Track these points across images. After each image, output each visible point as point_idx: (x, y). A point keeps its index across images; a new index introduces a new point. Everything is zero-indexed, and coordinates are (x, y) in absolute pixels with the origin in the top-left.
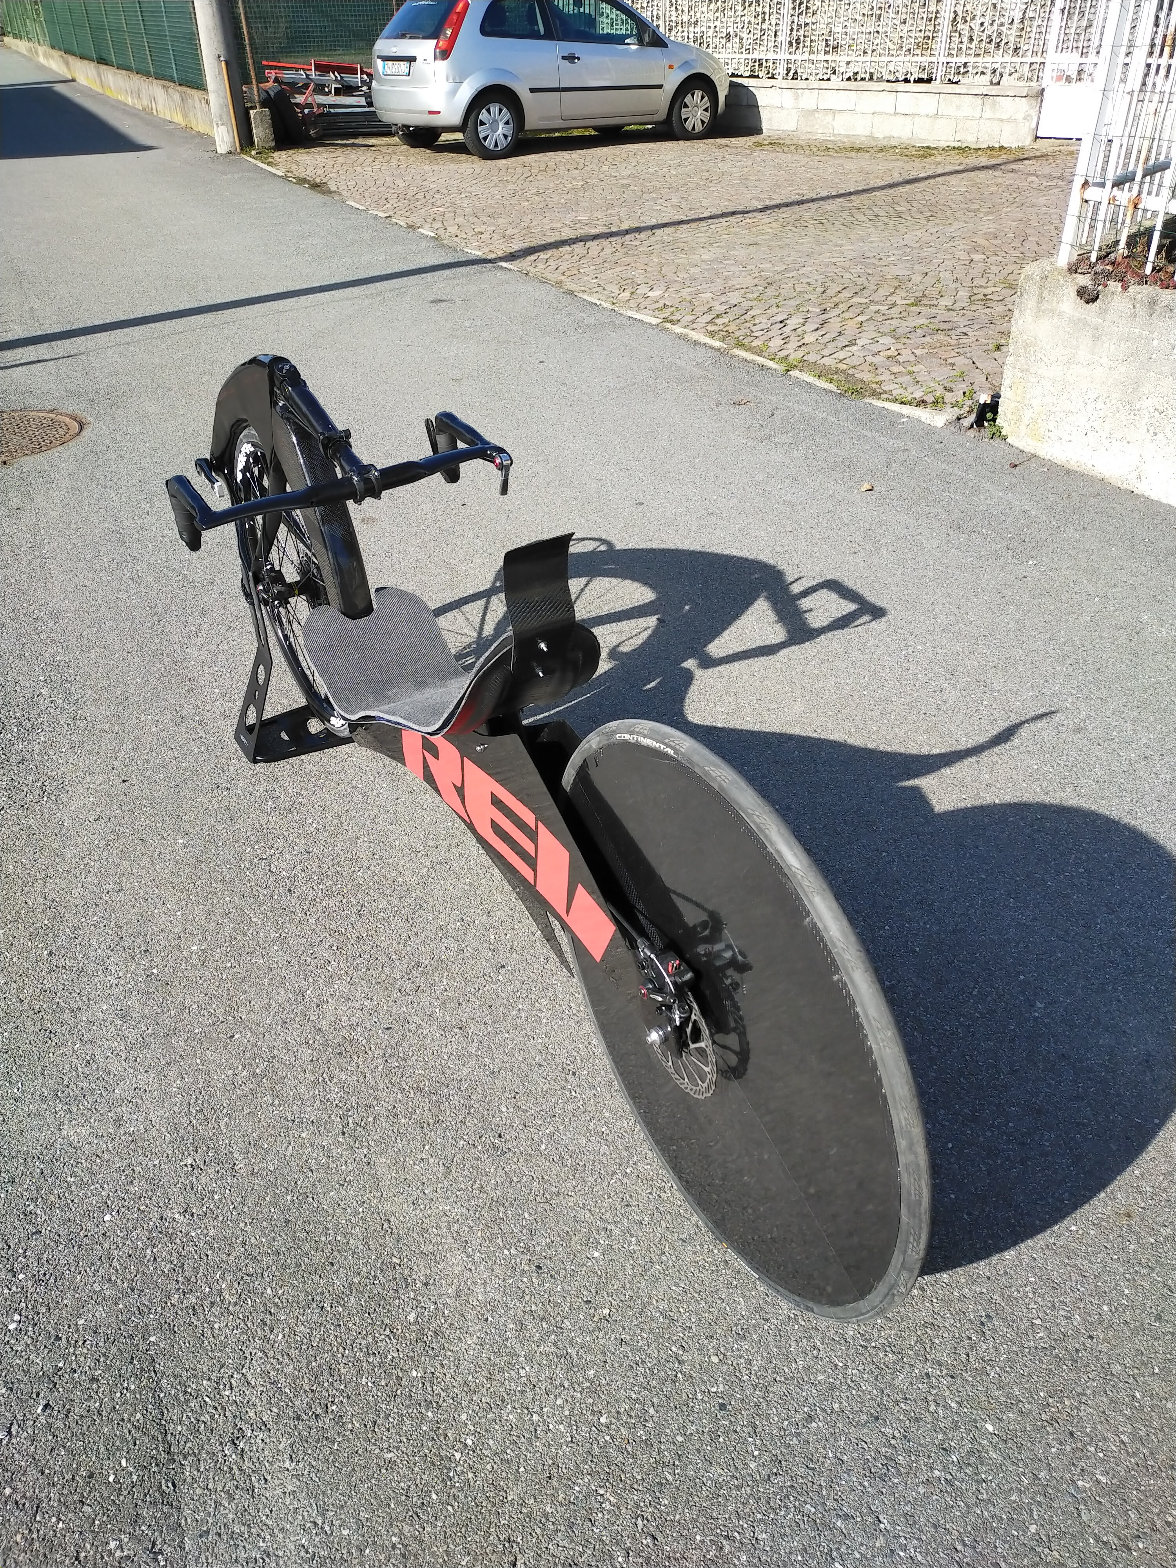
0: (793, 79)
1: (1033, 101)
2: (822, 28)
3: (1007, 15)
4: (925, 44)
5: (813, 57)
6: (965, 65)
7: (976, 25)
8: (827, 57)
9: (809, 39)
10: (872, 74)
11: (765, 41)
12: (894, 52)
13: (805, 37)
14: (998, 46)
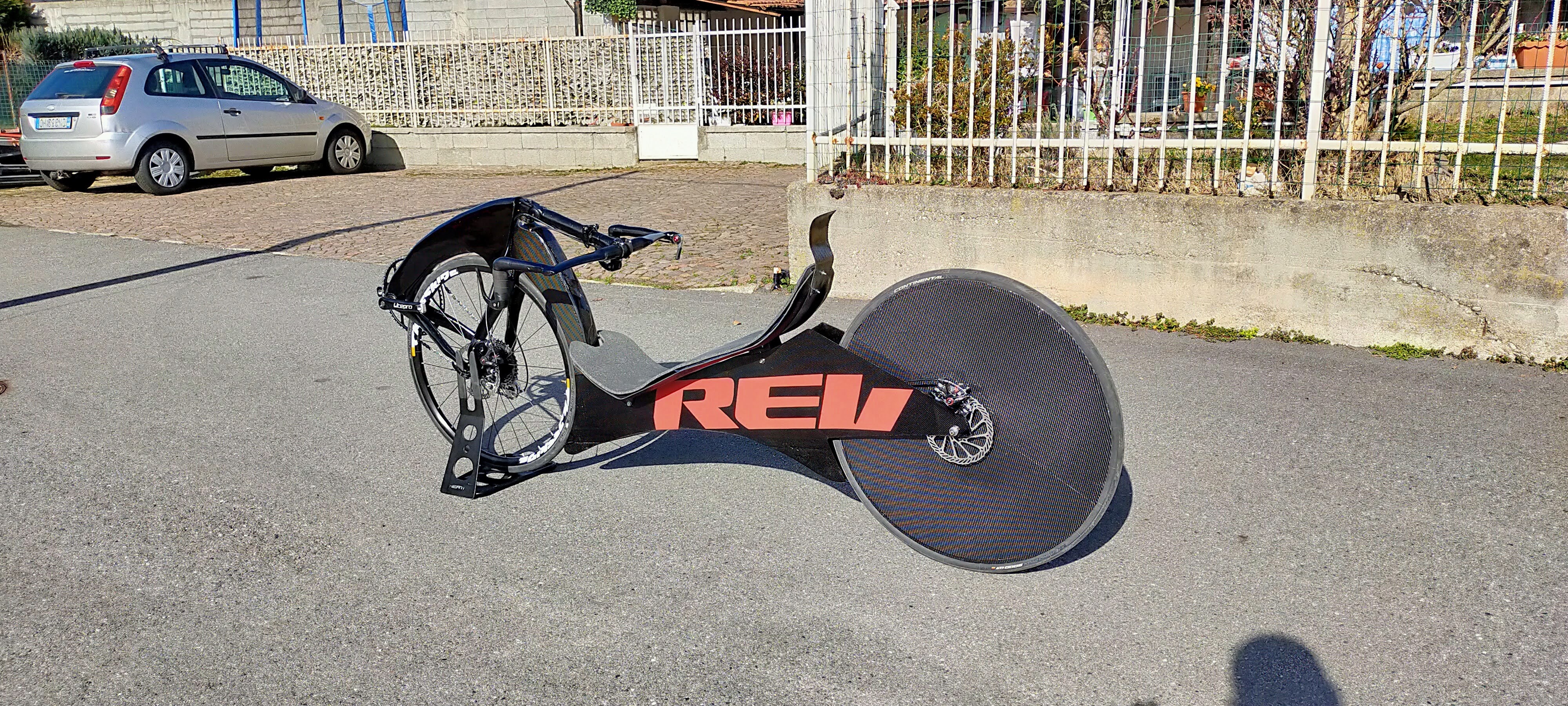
0: (426, 127)
1: (630, 135)
2: (445, 89)
3: (597, 79)
4: (536, 99)
5: (441, 110)
6: (572, 113)
7: (574, 85)
8: (454, 111)
9: (436, 97)
10: (496, 122)
11: (396, 101)
12: (512, 106)
13: (432, 96)
14: (594, 100)
